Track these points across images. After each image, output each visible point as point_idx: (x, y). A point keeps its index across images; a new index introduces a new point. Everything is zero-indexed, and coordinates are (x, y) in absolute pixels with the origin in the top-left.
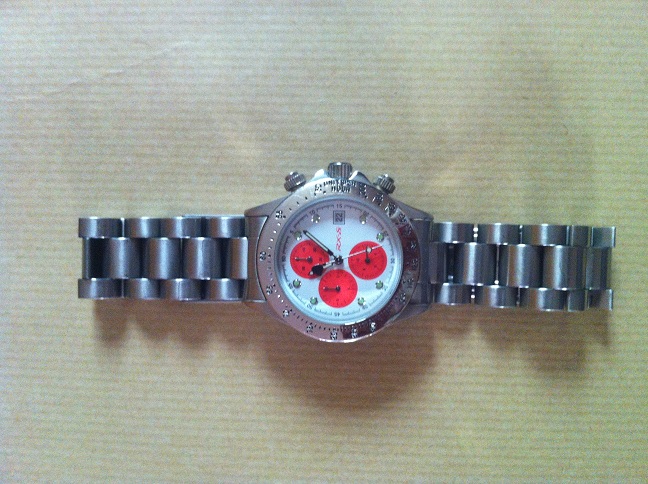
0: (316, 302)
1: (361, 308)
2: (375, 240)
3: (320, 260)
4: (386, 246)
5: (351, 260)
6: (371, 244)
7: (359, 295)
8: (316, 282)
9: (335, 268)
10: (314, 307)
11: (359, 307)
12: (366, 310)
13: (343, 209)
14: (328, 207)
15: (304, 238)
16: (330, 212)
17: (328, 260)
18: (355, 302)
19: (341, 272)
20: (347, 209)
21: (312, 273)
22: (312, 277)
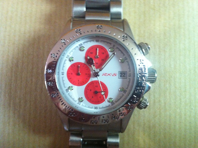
0: (70, 61)
1: (66, 88)
2: (109, 97)
3: (97, 63)
4: (105, 104)
5: (97, 82)
6: (106, 94)
7: (75, 87)
8: (83, 61)
9: (91, 72)
10: (68, 59)
11: (67, 87)
12: (65, 91)
13: (128, 77)
14: (129, 68)
15: (110, 54)
16: (126, 69)
17: (97, 68)
18: (70, 85)
19: (89, 76)
20: (128, 80)
21: (88, 58)
22: (86, 58)
